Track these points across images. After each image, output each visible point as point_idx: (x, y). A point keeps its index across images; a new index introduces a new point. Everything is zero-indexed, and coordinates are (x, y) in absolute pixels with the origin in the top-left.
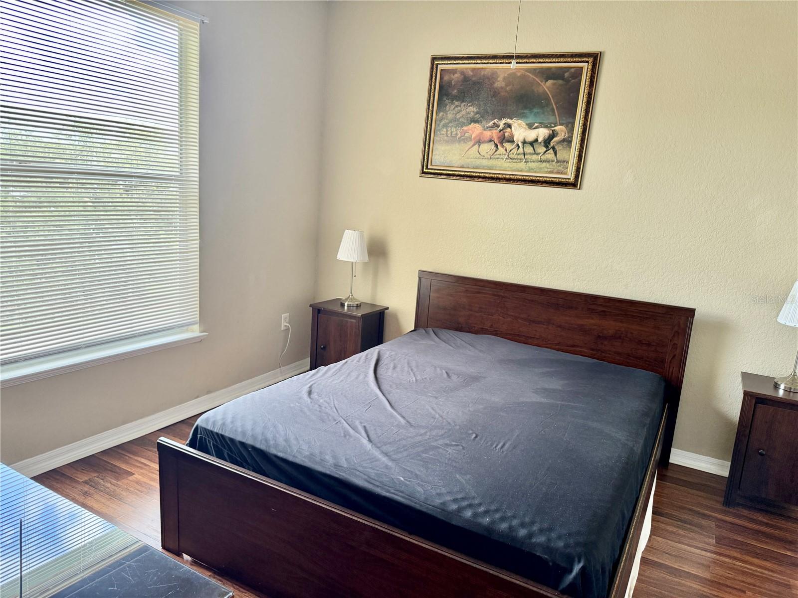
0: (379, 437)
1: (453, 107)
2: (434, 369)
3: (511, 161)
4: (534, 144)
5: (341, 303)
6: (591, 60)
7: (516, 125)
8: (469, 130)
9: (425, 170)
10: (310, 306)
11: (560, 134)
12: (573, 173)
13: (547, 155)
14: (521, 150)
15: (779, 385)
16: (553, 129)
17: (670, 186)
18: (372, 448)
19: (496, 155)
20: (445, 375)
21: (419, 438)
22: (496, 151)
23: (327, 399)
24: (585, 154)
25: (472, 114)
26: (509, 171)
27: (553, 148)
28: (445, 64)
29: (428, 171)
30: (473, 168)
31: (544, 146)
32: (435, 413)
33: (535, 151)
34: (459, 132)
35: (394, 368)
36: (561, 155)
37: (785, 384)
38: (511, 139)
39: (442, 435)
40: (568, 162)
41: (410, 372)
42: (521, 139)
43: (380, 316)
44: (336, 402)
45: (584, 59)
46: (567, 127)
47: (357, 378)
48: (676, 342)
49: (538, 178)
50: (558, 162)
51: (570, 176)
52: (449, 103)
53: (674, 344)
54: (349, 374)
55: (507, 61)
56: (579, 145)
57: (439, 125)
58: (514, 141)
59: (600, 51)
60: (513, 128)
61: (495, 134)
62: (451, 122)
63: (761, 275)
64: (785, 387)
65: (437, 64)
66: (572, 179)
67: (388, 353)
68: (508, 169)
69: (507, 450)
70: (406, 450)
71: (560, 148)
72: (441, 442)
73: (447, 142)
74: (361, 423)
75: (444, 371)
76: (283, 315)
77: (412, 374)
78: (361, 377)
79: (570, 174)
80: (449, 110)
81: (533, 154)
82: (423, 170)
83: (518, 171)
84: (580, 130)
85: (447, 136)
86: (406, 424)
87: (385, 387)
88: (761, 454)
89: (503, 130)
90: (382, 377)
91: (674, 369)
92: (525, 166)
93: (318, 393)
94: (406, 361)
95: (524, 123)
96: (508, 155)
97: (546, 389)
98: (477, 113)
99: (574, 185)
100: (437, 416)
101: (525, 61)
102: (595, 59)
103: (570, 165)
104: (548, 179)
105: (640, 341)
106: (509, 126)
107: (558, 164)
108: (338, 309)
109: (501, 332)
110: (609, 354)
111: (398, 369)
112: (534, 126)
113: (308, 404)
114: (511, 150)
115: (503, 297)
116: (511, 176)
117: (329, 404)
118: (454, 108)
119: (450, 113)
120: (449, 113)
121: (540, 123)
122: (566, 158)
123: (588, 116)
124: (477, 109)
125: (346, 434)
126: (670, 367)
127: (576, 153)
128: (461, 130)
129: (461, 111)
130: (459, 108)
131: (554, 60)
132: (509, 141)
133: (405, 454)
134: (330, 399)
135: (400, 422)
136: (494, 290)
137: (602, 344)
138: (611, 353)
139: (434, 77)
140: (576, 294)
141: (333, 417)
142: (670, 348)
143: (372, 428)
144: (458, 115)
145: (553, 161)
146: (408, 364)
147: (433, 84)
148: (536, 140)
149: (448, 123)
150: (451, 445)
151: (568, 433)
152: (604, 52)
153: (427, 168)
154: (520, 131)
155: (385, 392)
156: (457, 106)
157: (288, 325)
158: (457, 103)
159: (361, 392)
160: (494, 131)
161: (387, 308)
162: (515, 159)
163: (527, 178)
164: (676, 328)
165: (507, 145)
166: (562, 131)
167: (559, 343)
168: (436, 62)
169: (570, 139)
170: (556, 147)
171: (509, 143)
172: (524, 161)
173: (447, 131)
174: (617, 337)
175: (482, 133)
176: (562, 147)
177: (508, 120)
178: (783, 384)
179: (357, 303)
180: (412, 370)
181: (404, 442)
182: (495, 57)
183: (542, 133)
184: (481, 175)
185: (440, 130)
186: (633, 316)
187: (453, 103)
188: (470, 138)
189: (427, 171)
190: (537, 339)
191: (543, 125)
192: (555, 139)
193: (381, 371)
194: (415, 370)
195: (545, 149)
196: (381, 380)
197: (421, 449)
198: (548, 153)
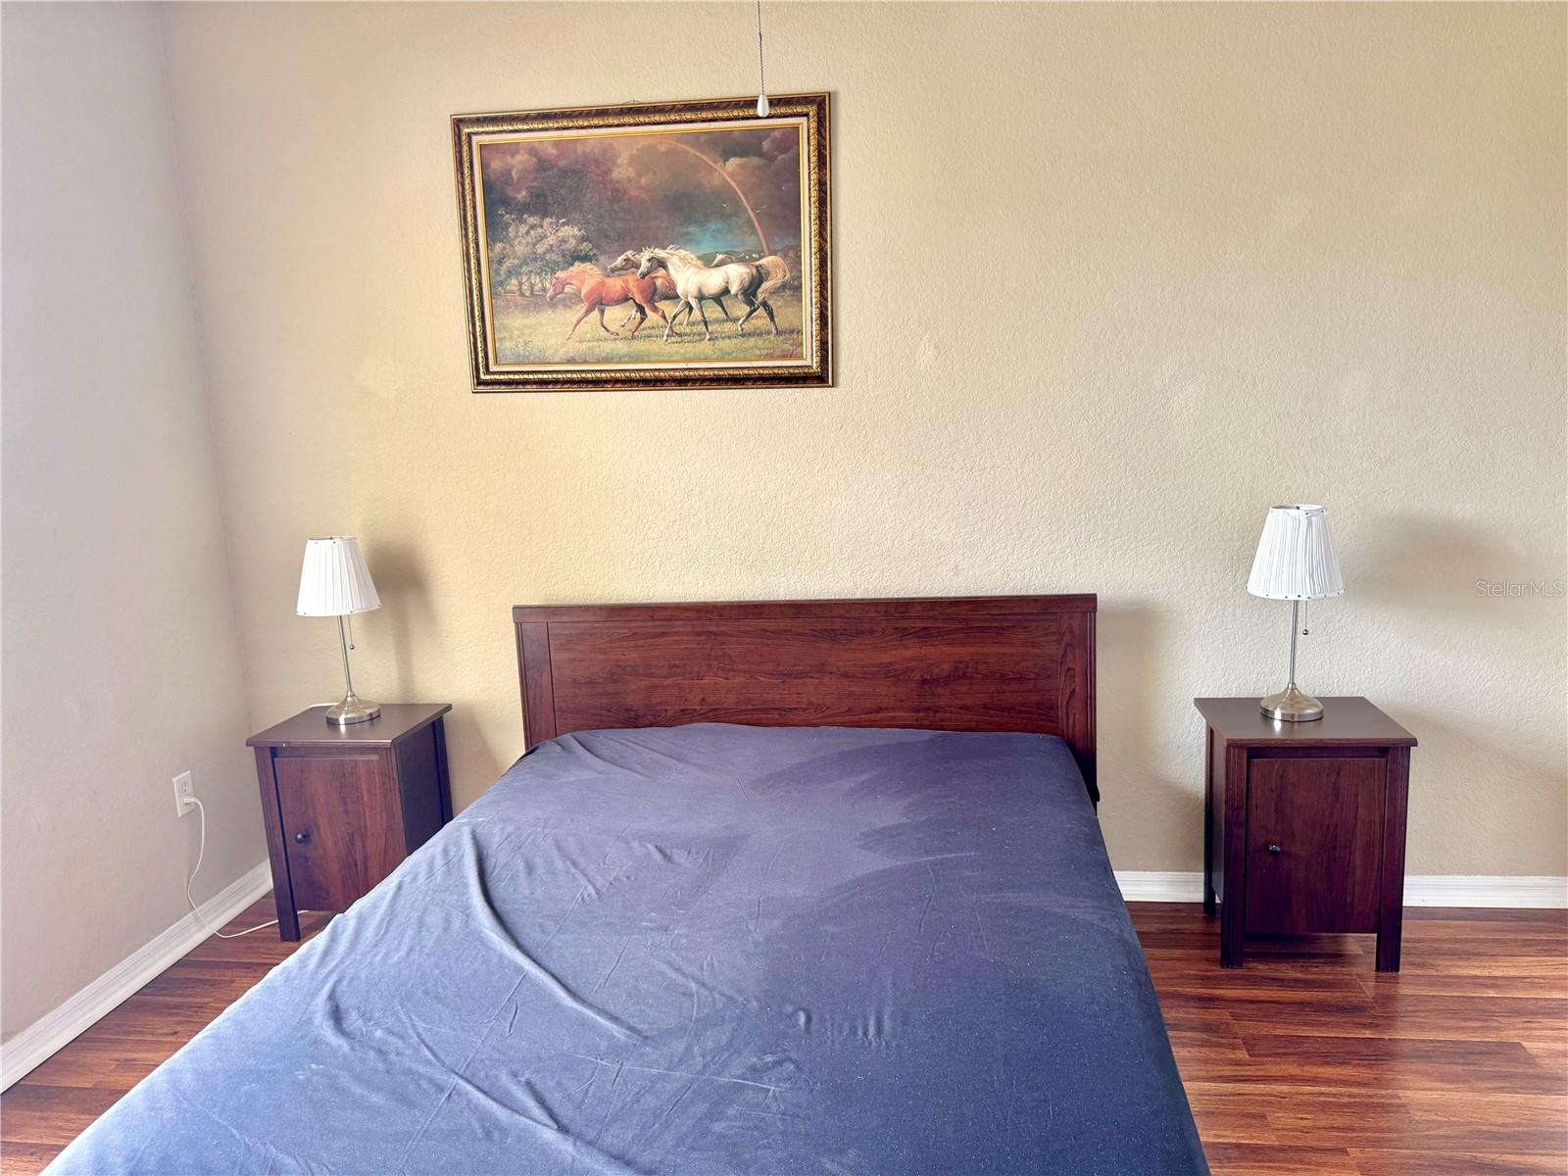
0: (579, 1107)
1: (523, 229)
2: (623, 845)
3: (680, 339)
4: (722, 299)
5: (327, 718)
6: (812, 110)
7: (675, 259)
8: (572, 277)
9: (482, 377)
10: (247, 745)
11: (773, 274)
12: (815, 355)
13: (753, 321)
14: (696, 314)
15: (1273, 713)
16: (757, 263)
17: (1006, 359)
18: (578, 1151)
19: (645, 329)
20: (657, 856)
21: (681, 1074)
22: (643, 320)
23: (390, 1021)
24: (832, 311)
25: (573, 242)
26: (678, 362)
27: (765, 304)
28: (487, 133)
29: (492, 377)
30: (598, 362)
31: (745, 303)
32: (685, 980)
33: (726, 314)
34: (548, 285)
35: (530, 869)
36: (783, 318)
37: (1282, 708)
38: (672, 291)
39: (730, 1043)
40: (800, 332)
41: (573, 870)
42: (693, 290)
43: (434, 730)
44: (421, 1025)
45: (799, 109)
46: (785, 257)
47: (446, 929)
48: (1071, 665)
49: (746, 372)
50: (779, 333)
51: (809, 359)
52: (513, 220)
53: (1069, 669)
54: (421, 922)
55: (632, 121)
56: (818, 294)
57: (497, 272)
58: (678, 297)
59: (827, 89)
60: (670, 267)
61: (632, 281)
62: (525, 262)
63: (1196, 509)
64: (1283, 715)
65: (469, 135)
66: (815, 365)
67: (497, 831)
68: (676, 358)
69: (894, 1037)
70: (667, 1126)
71: (779, 304)
72: (738, 1066)
73: (525, 308)
74: (515, 1075)
75: (650, 846)
76: (174, 780)
77: (579, 876)
78: (457, 923)
79: (809, 357)
80: (517, 237)
81: (725, 321)
82: (478, 377)
83: (700, 360)
84: (815, 262)
85: (522, 294)
86: (629, 1037)
87: (530, 937)
88: (1274, 853)
89: (648, 273)
90: (509, 907)
91: (1077, 717)
92: (711, 347)
93: (359, 1008)
94: (550, 840)
95: (692, 256)
96: (671, 328)
97: (881, 831)
98: (584, 239)
99: (820, 378)
100: (693, 986)
101: (673, 117)
102: (820, 106)
103: (806, 338)
104: (766, 372)
105: (1003, 676)
106: (662, 264)
107: (781, 338)
108: (322, 737)
109: (726, 709)
110: (951, 712)
111: (540, 871)
112: (715, 263)
113: (345, 1057)
114: (675, 317)
115: (717, 634)
116: (687, 373)
117: (402, 1038)
118: (528, 233)
119: (520, 243)
120: (516, 242)
121: (726, 253)
122: (796, 324)
123: (825, 230)
124: (583, 231)
125: (491, 1129)
126: (1067, 715)
127: (814, 310)
128: (554, 281)
129: (546, 237)
130: (540, 230)
131: (735, 113)
132: (667, 298)
133: (669, 1139)
134: (399, 1019)
135: (612, 1037)
136: (695, 623)
137: (933, 694)
138: (953, 709)
139: (466, 165)
140: (868, 604)
141: (431, 1081)
142: (1063, 679)
143: (551, 1084)
144: (538, 246)
145: (769, 333)
146: (559, 848)
147: (467, 181)
148: (726, 291)
149: (521, 266)
150: (767, 1068)
151: (988, 940)
152: (835, 93)
153: (488, 371)
154: (688, 274)
155: (538, 953)
156: (533, 227)
157: (193, 800)
158: (532, 220)
159: (476, 972)
160: (630, 278)
161: (449, 707)
162: (686, 334)
163: (721, 373)
164: (1067, 638)
165: (663, 305)
166: (776, 266)
167: (850, 710)
168: (466, 130)
169: (796, 283)
170: (770, 302)
171: (668, 302)
172: (708, 337)
173: (520, 284)
174: (958, 675)
175: (602, 284)
176: (782, 300)
177: (657, 251)
178: (1278, 709)
179: (368, 711)
180: (574, 864)
181: (650, 1101)
182: (602, 112)
183: (736, 274)
184: (618, 375)
185: (502, 282)
186: (981, 629)
187: (522, 221)
188: (576, 297)
189: (488, 377)
190: (804, 710)
191: (732, 257)
192: (765, 285)
193: (499, 891)
194: (581, 860)
195: (748, 309)
196: (510, 918)
197: (702, 1107)
198: (757, 317)
